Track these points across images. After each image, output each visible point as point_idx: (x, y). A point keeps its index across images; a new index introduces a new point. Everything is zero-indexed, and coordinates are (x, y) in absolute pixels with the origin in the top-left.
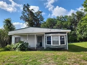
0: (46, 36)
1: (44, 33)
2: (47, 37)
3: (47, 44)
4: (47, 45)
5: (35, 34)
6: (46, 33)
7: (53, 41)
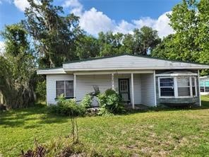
0: (157, 77)
1: (153, 70)
2: (161, 79)
3: (161, 95)
4: (160, 97)
5: (132, 73)
6: (158, 71)
7: (179, 88)
